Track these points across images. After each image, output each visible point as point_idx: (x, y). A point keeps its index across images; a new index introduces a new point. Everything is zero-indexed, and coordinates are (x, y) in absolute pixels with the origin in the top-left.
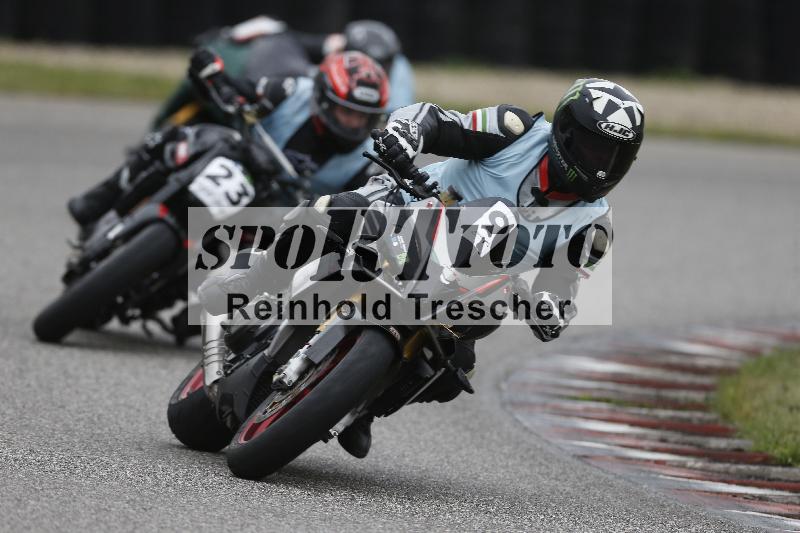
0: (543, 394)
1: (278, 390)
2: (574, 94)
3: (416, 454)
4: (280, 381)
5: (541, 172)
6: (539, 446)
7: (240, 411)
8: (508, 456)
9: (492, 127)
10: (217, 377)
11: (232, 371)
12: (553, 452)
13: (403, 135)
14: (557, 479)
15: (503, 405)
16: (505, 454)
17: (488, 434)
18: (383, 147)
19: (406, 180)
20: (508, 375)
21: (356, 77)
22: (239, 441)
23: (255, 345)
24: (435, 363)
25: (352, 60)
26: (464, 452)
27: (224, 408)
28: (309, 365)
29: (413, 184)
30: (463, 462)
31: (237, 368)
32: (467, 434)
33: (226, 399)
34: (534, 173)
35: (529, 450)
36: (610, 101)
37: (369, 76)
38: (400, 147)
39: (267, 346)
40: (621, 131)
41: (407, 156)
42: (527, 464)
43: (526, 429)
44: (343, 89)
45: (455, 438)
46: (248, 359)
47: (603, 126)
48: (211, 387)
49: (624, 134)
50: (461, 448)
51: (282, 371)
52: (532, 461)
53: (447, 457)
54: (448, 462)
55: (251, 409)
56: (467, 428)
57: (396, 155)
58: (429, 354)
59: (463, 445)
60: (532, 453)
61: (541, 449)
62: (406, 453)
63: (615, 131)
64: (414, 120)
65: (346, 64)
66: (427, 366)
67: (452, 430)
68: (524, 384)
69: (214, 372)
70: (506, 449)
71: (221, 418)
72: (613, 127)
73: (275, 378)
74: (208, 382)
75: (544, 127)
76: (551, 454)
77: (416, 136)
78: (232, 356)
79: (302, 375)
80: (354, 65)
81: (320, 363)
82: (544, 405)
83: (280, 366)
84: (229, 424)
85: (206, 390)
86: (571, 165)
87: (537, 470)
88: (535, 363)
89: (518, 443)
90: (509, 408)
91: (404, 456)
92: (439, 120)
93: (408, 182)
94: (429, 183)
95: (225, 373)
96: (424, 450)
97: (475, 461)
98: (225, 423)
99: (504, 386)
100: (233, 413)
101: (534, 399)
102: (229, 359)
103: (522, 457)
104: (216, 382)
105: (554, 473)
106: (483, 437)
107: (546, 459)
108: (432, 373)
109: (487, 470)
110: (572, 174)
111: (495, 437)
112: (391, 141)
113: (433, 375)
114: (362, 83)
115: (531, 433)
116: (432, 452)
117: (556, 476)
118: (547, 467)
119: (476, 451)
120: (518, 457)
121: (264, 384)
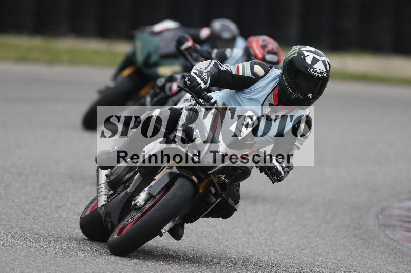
0: (400, 221)
1: (135, 210)
2: (295, 54)
3: (335, 251)
4: (135, 205)
5: (274, 95)
6: (398, 247)
7: (115, 220)
8: (382, 253)
9: (248, 73)
10: (104, 203)
11: (111, 200)
12: (405, 250)
13: (199, 76)
14: (407, 264)
15: (380, 226)
16: (381, 252)
17: (372, 241)
18: (188, 83)
19: (200, 100)
20: (382, 211)
21: (267, 50)
22: (115, 236)
23: (123, 186)
24: (216, 195)
25: (263, 41)
26: (360, 251)
27: (107, 219)
28: (150, 196)
29: (204, 102)
30: (359, 256)
31: (113, 198)
32: (362, 242)
33: (108, 214)
34: (270, 96)
35: (393, 249)
36: (314, 57)
37: (273, 49)
38: (198, 83)
39: (129, 187)
40: (320, 73)
41: (201, 87)
42: (392, 256)
43: (391, 239)
44: (260, 56)
45: (355, 243)
46: (119, 194)
47: (312, 70)
48: (100, 208)
49: (322, 74)
50: (358, 249)
51: (136, 200)
52: (395, 256)
53: (351, 253)
54: (351, 256)
55: (120, 220)
56: (361, 239)
57: (195, 87)
58: (213, 191)
59: (359, 247)
60: (395, 251)
61: (399, 249)
62: (330, 252)
63: (318, 73)
64: (206, 69)
65: (261, 43)
66: (212, 197)
67: (353, 239)
68: (391, 216)
69: (102, 200)
70: (382, 249)
71: (106, 225)
72: (317, 71)
73: (133, 203)
74: (100, 206)
75: (276, 72)
76: (405, 251)
77: (206, 77)
78: (112, 192)
79: (146, 201)
80: (265, 43)
81: (156, 195)
82: (401, 227)
83: (135, 197)
84: (110, 227)
85: (99, 210)
86: (294, 91)
87: (397, 260)
88: (396, 205)
89: (388, 246)
90: (383, 228)
91: (329, 253)
92: (219, 69)
93: (202, 101)
94: (213, 101)
95: (108, 201)
96: (339, 250)
97: (365, 255)
98: (108, 227)
99: (380, 217)
100: (111, 221)
101: (396, 223)
102: (110, 193)
103: (389, 253)
104: (103, 205)
105: (406, 261)
106: (369, 243)
107: (402, 254)
108: (215, 200)
109: (371, 260)
110: (295, 95)
111: (376, 243)
112: (193, 80)
113: (215, 201)
114: (270, 52)
115: (395, 241)
116: (343, 251)
117: (408, 263)
118: (402, 258)
119: (366, 250)
120: (387, 253)
121: (127, 206)
